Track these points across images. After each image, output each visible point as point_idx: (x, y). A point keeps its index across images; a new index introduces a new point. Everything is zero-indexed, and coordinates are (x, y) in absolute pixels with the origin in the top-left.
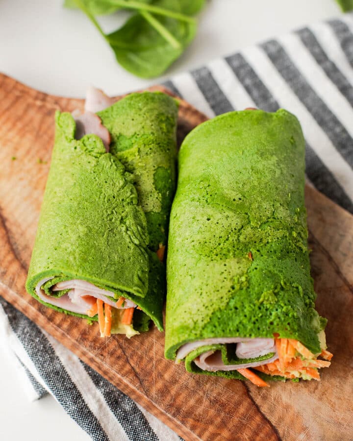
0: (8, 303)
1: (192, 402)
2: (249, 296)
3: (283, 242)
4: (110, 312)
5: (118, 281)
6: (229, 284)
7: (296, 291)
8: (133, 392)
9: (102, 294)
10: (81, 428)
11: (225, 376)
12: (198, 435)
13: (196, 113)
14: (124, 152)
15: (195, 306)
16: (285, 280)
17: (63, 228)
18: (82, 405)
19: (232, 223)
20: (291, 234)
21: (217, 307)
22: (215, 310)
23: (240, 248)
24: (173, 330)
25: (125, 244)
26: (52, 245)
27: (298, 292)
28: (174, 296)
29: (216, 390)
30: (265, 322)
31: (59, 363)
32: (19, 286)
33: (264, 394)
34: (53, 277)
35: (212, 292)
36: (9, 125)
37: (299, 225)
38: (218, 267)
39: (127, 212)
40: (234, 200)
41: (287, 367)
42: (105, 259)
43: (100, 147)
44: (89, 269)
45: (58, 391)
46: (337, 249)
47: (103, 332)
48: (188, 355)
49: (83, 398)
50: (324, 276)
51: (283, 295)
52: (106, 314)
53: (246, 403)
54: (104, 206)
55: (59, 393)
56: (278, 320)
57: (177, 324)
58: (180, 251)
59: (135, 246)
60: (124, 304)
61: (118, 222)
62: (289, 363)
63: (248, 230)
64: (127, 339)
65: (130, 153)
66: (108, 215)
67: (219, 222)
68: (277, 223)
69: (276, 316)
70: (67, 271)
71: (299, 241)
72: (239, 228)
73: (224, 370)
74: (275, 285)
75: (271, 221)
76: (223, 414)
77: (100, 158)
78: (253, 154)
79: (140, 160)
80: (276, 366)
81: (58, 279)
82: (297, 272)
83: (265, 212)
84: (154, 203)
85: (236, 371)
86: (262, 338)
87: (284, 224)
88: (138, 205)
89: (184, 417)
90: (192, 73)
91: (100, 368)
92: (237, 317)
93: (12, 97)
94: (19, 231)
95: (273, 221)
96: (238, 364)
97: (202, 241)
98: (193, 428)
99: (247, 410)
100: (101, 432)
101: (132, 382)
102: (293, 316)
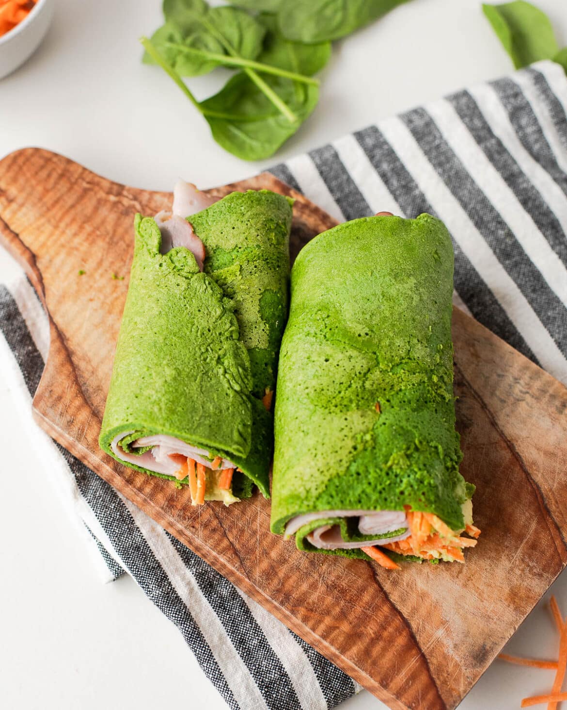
0: (75, 458)
1: (304, 587)
2: (375, 458)
3: (419, 389)
4: (204, 473)
5: (213, 437)
6: (350, 443)
7: (434, 452)
8: (232, 573)
9: (194, 453)
10: (167, 618)
11: (346, 555)
12: (311, 629)
13: (316, 211)
14: (222, 271)
15: (308, 470)
16: (420, 438)
17: (146, 369)
18: (168, 588)
19: (356, 365)
20: (430, 378)
21: (334, 473)
22: (333, 476)
23: (366, 398)
24: (281, 499)
25: (223, 390)
26: (132, 391)
27: (438, 453)
28: (283, 456)
29: (335, 572)
30: (394, 491)
31: (140, 536)
32: (90, 438)
33: (394, 578)
34: (134, 431)
35: (329, 452)
36: (74, 228)
37: (441, 366)
38: (338, 421)
39: (225, 350)
40: (360, 335)
41: (423, 546)
42: (197, 409)
43: (191, 264)
44: (178, 423)
45: (138, 571)
46: (493, 394)
47: (194, 498)
48: (299, 530)
49: (169, 581)
50: (475, 429)
51: (416, 458)
52: (198, 476)
53: (372, 590)
54: (197, 342)
55: (140, 574)
56: (410, 489)
57: (285, 492)
58: (290, 399)
59: (235, 393)
60: (221, 464)
61: (214, 362)
62: (424, 542)
63: (376, 375)
64: (224, 507)
65: (230, 272)
66: (202, 353)
67: (339, 364)
68: (413, 364)
69: (407, 484)
70: (150, 425)
71: (441, 387)
72: (365, 371)
73: (345, 548)
74: (407, 444)
75: (406, 363)
76: (342, 603)
77: (192, 279)
78: (384, 276)
79: (242, 281)
80: (409, 544)
81: (139, 433)
82: (437, 427)
83: (399, 350)
84: (259, 337)
85: (359, 549)
86: (390, 510)
87: (422, 365)
88: (239, 340)
89: (294, 606)
90: (311, 155)
91: (190, 543)
92: (359, 485)
93: (78, 189)
94: (90, 368)
95: (408, 363)
96: (361, 541)
97: (318, 388)
98: (305, 619)
99: (373, 598)
100: (191, 623)
101: (230, 560)
102: (429, 484)
